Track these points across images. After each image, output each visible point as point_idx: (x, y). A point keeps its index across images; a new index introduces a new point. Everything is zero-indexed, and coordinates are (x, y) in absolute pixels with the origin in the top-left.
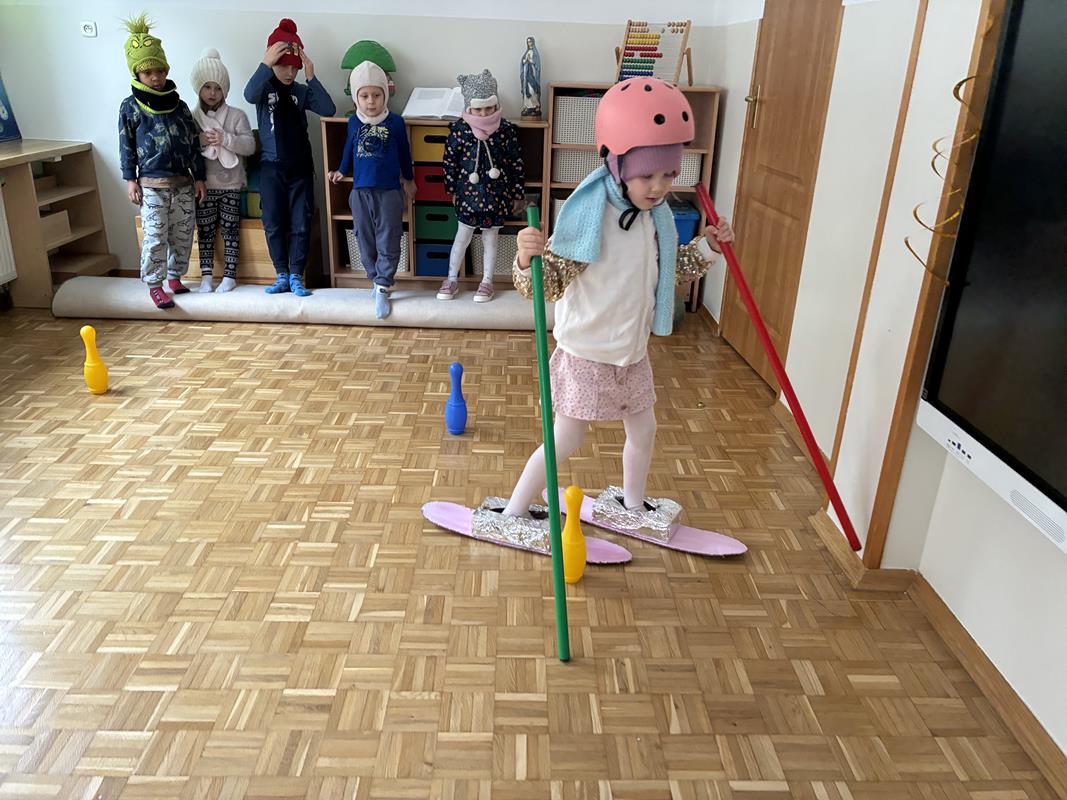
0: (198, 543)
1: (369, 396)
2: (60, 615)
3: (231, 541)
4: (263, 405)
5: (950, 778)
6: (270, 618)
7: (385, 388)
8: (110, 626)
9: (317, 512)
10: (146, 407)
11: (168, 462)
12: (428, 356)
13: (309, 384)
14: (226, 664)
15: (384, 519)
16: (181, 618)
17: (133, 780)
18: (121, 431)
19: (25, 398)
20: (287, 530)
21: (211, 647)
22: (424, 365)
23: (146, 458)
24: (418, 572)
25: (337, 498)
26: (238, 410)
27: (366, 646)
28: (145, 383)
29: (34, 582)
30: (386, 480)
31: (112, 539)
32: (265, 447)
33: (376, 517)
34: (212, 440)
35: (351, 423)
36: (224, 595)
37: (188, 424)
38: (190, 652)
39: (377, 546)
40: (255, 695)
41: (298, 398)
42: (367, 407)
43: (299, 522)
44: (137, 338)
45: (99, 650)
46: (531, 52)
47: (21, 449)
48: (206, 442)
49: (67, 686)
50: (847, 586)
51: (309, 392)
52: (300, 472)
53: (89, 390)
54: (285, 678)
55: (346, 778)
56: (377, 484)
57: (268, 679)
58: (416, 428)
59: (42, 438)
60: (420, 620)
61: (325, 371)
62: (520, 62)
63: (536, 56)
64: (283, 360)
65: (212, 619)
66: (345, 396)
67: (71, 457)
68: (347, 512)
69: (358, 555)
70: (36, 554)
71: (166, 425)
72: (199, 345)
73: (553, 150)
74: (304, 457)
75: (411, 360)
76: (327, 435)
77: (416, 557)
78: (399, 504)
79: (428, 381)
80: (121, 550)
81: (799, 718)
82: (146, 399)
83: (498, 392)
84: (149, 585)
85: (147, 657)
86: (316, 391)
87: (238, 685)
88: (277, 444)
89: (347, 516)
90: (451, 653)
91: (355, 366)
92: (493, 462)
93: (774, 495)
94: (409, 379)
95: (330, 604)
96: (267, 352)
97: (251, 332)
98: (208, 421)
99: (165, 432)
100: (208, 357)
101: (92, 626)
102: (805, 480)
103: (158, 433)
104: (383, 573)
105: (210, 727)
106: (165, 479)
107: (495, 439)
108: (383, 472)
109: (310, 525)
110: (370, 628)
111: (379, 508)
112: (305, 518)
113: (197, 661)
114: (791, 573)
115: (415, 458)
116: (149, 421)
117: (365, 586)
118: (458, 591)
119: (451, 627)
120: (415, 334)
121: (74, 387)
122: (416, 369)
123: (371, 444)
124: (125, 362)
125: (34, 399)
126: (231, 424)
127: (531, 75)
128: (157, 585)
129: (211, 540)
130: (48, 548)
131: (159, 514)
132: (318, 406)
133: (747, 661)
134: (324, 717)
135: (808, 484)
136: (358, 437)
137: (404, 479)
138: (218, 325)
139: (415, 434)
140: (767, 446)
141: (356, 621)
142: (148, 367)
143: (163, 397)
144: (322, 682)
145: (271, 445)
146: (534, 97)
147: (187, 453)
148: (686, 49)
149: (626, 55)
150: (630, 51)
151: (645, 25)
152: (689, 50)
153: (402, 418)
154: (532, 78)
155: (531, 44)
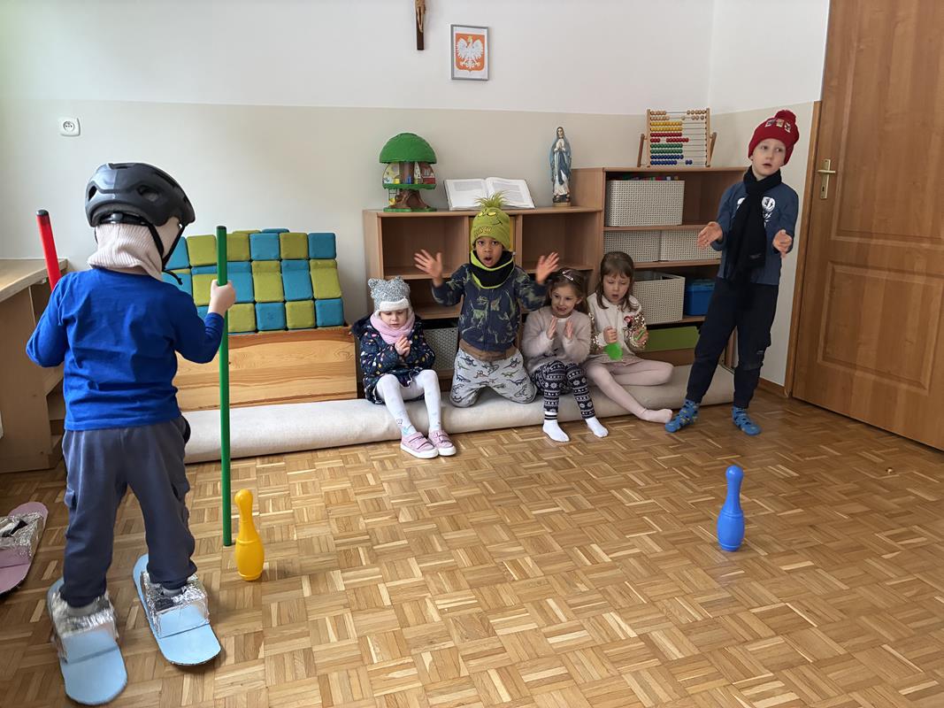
1: (576, 519)
4: (476, 554)
10: (340, 587)
11: (473, 665)
13: (491, 516)
18: (352, 632)
26: (456, 567)
30: (757, 631)
32: (559, 613)
34: (483, 618)
41: (504, 537)
42: (593, 535)
46: (562, 141)
51: (505, 527)
52: (649, 642)
53: (239, 576)
56: (755, 638)
58: (683, 551)
62: (549, 152)
63: (567, 144)
64: (421, 490)
66: (549, 523)
68: (784, 689)
71: (398, 608)
72: (298, 489)
73: (604, 233)
74: (622, 618)
75: (554, 466)
78: (819, 661)
83: (693, 490)
89: (792, 696)
94: (583, 488)
96: (389, 483)
98: (441, 592)
99: (409, 619)
103: (403, 623)
108: (737, 619)
115: (739, 591)
116: (369, 606)
132: (541, 544)
136: (642, 576)
137: (769, 623)
139: (694, 560)
147: (479, 645)
148: (711, 133)
149: (652, 141)
150: (655, 137)
151: (664, 113)
152: (715, 134)
153: (648, 540)
154: (564, 166)
155: (561, 134)
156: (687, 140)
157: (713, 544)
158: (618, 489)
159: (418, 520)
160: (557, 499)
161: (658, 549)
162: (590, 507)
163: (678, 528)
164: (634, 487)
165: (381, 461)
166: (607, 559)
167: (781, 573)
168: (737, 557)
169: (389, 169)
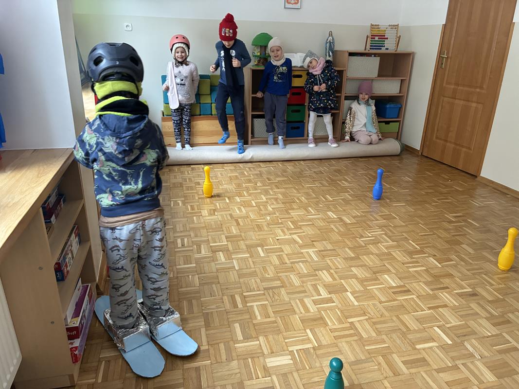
4: (285, 195)
6: (411, 270)
7: (323, 185)
9: (371, 232)
10: (238, 201)
11: (283, 220)
12: (321, 171)
15: (399, 232)
17: (447, 326)
18: (244, 211)
19: (179, 202)
27: (458, 274)
28: (222, 191)
30: (378, 218)
31: (309, 250)
33: (394, 231)
39: (410, 241)
40: (446, 295)
41: (295, 192)
42: (328, 193)
47: (214, 222)
48: (287, 212)
51: (295, 189)
52: (341, 219)
54: (448, 288)
57: (442, 289)
58: (359, 199)
59: (215, 217)
60: (463, 263)
62: (325, 42)
63: (333, 39)
64: (264, 177)
66: (312, 189)
68: (381, 231)
71: (258, 206)
73: (346, 80)
74: (333, 213)
75: (316, 173)
76: (329, 205)
77: (430, 243)
78: (395, 226)
80: (320, 255)
82: (233, 198)
85: (388, 288)
87: (435, 292)
89: (384, 232)
90: (489, 272)
92: (406, 208)
94: (326, 180)
95: (425, 263)
96: (253, 175)
97: (233, 167)
98: (272, 204)
99: (262, 209)
104: (426, 250)
105: (447, 306)
106: (292, 227)
107: (395, 200)
108: (373, 216)
109: (375, 237)
110: (450, 268)
112: (369, 235)
132: (307, 194)
136: (343, 204)
139: (362, 201)
143: (238, 196)
148: (398, 36)
149: (371, 38)
150: (373, 36)
151: (378, 25)
152: (400, 36)
153: (348, 196)
154: (331, 49)
155: (331, 34)
156: (387, 39)
157: (371, 198)
158: (340, 181)
159: (264, 186)
160: (316, 183)
161: (350, 198)
162: (328, 185)
163: (359, 193)
164: (346, 180)
165: (249, 168)
166: (331, 199)
167: (393, 206)
168: (379, 201)
169: (256, 48)
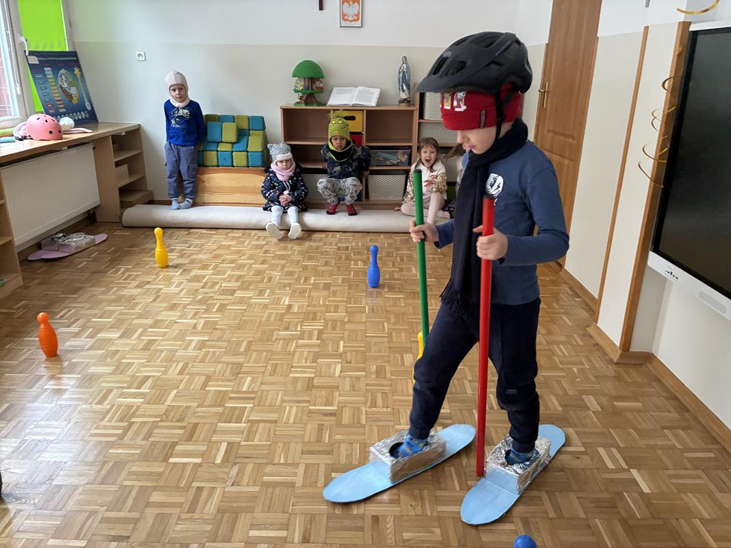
0: (243, 341)
1: (319, 268)
2: (181, 373)
3: (261, 340)
4: (258, 273)
5: (673, 447)
6: (292, 375)
7: (327, 264)
8: (209, 378)
9: (305, 326)
10: (192, 274)
11: (214, 301)
12: (348, 247)
13: (283, 262)
14: (275, 395)
15: (343, 329)
16: (244, 375)
17: (243, 443)
18: (182, 286)
19: (122, 270)
20: (291, 335)
21: (264, 387)
22: (347, 252)
23: (200, 300)
24: (367, 354)
25: (314, 319)
26: (245, 275)
27: (347, 387)
28: (187, 262)
29: (161, 358)
30: (340, 310)
31: (196, 339)
32: (266, 294)
33: (338, 327)
34: (235, 291)
35: (312, 282)
36: (265, 365)
37: (218, 283)
38: (255, 390)
39: (342, 342)
40: (294, 409)
41: (278, 269)
42: (319, 274)
43: (297, 331)
44: (175, 238)
45: (207, 389)
46: (405, 65)
47: (130, 296)
48: (233, 292)
49: (196, 404)
50: (611, 361)
51: (284, 266)
52: (290, 306)
53: (157, 265)
54: (309, 402)
55: (352, 443)
56: (334, 312)
57: (299, 402)
58: (350, 285)
59: (139, 290)
60: (374, 376)
61: (290, 255)
62: (398, 72)
63: (408, 67)
64: (264, 249)
65: (262, 375)
66: (305, 268)
67: (159, 299)
68: (321, 326)
69: (333, 347)
70: (158, 346)
71: (206, 283)
72: (212, 242)
73: (419, 123)
74: (290, 299)
75: (339, 249)
76: (299, 288)
77: (365, 347)
78: (349, 322)
79: (351, 260)
80: (202, 345)
81: (588, 421)
82: (190, 271)
83: (394, 266)
84: (223, 360)
85: (232, 392)
86: (288, 265)
87: (284, 404)
88: (273, 293)
89: (322, 327)
90: (394, 392)
91: (307, 252)
92: (398, 301)
93: (565, 318)
94: (340, 258)
95: (323, 369)
96: (253, 245)
97: (240, 235)
98: (229, 281)
99: (207, 287)
100: (219, 248)
101: (199, 379)
102: (583, 310)
103: (203, 287)
104: (348, 355)
105: (276, 422)
106: (214, 310)
107: (397, 290)
108: (337, 307)
109: (303, 332)
110: (348, 379)
111: (339, 324)
112: (299, 329)
113: (259, 393)
114: (578, 355)
115: (353, 299)
116: (196, 281)
117: (340, 360)
118: (392, 363)
119: (391, 380)
120: (338, 235)
121: (148, 264)
122: (343, 254)
123: (325, 293)
124: (172, 251)
125: (127, 270)
126: (243, 282)
127: (405, 79)
128: (227, 360)
129: (250, 340)
130: (163, 342)
131: (217, 327)
132: (291, 274)
133: (557, 396)
134: (334, 418)
135: (584, 312)
136: (318, 289)
137: (348, 309)
138: (219, 230)
139: (350, 288)
140: (559, 293)
141: (339, 377)
142: (186, 253)
143: (199, 269)
144: (329, 403)
145: (269, 293)
146: (407, 92)
147: (223, 297)
155: (405, 60)
161: (340, 282)
169: (298, 81)
